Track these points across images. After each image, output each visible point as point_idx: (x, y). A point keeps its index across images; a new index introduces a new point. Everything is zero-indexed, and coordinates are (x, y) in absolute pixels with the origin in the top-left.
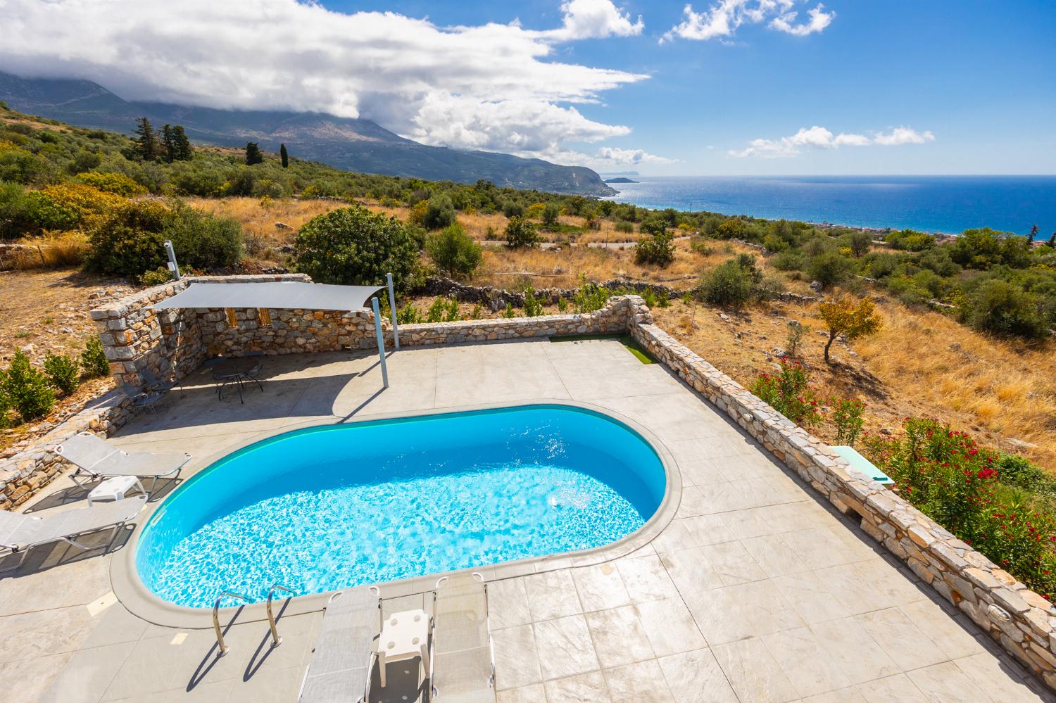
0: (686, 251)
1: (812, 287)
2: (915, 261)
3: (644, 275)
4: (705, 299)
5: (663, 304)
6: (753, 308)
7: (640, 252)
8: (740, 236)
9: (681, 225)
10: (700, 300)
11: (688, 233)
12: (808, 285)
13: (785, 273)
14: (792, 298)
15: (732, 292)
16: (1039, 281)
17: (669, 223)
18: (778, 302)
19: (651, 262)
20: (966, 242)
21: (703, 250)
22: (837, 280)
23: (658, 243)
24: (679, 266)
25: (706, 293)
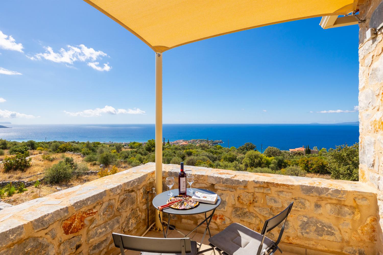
0: (40, 160)
1: (101, 167)
2: (136, 152)
3: (9, 177)
4: (48, 182)
5: (21, 191)
6: (75, 181)
7: (6, 165)
8: (71, 150)
9: (38, 148)
10: (46, 183)
11: (43, 152)
12: (99, 166)
13: (90, 163)
14: (92, 173)
15: (63, 176)
16: (165, 153)
17: (29, 148)
18: (86, 176)
19: (15, 169)
20: (149, 144)
21: (50, 159)
22: (110, 162)
23: (19, 159)
24: (34, 169)
25: (49, 179)
